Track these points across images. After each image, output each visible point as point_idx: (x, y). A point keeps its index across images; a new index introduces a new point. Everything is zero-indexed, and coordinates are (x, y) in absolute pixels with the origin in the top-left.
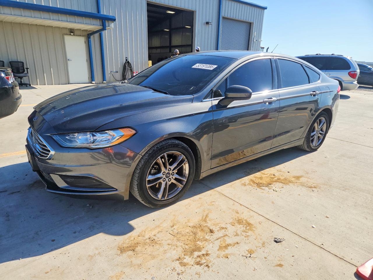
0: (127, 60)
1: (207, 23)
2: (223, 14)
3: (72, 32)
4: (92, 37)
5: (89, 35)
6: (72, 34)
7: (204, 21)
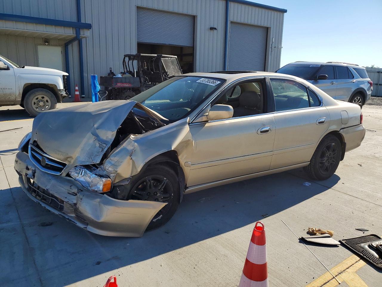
0: (111, 71)
1: (212, 29)
2: (231, 18)
3: (47, 41)
4: (70, 47)
5: (66, 44)
6: (47, 44)
7: (208, 27)
